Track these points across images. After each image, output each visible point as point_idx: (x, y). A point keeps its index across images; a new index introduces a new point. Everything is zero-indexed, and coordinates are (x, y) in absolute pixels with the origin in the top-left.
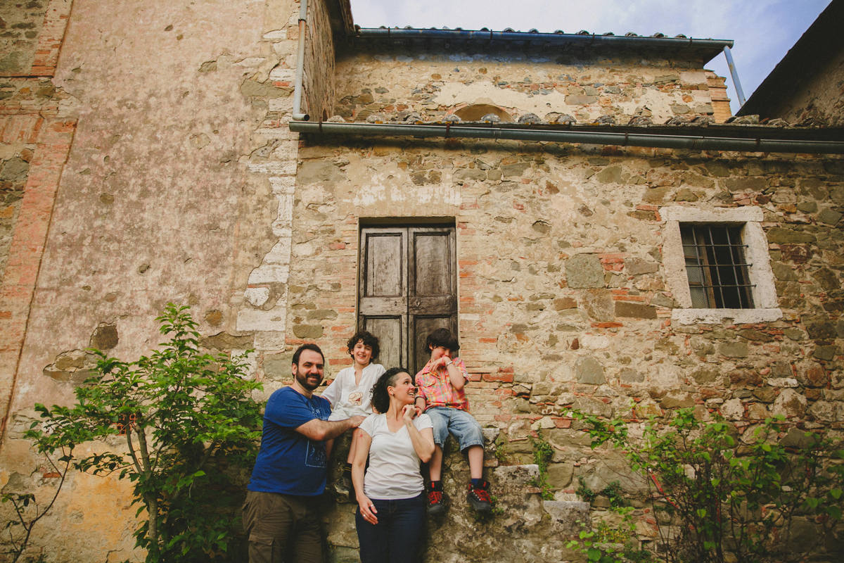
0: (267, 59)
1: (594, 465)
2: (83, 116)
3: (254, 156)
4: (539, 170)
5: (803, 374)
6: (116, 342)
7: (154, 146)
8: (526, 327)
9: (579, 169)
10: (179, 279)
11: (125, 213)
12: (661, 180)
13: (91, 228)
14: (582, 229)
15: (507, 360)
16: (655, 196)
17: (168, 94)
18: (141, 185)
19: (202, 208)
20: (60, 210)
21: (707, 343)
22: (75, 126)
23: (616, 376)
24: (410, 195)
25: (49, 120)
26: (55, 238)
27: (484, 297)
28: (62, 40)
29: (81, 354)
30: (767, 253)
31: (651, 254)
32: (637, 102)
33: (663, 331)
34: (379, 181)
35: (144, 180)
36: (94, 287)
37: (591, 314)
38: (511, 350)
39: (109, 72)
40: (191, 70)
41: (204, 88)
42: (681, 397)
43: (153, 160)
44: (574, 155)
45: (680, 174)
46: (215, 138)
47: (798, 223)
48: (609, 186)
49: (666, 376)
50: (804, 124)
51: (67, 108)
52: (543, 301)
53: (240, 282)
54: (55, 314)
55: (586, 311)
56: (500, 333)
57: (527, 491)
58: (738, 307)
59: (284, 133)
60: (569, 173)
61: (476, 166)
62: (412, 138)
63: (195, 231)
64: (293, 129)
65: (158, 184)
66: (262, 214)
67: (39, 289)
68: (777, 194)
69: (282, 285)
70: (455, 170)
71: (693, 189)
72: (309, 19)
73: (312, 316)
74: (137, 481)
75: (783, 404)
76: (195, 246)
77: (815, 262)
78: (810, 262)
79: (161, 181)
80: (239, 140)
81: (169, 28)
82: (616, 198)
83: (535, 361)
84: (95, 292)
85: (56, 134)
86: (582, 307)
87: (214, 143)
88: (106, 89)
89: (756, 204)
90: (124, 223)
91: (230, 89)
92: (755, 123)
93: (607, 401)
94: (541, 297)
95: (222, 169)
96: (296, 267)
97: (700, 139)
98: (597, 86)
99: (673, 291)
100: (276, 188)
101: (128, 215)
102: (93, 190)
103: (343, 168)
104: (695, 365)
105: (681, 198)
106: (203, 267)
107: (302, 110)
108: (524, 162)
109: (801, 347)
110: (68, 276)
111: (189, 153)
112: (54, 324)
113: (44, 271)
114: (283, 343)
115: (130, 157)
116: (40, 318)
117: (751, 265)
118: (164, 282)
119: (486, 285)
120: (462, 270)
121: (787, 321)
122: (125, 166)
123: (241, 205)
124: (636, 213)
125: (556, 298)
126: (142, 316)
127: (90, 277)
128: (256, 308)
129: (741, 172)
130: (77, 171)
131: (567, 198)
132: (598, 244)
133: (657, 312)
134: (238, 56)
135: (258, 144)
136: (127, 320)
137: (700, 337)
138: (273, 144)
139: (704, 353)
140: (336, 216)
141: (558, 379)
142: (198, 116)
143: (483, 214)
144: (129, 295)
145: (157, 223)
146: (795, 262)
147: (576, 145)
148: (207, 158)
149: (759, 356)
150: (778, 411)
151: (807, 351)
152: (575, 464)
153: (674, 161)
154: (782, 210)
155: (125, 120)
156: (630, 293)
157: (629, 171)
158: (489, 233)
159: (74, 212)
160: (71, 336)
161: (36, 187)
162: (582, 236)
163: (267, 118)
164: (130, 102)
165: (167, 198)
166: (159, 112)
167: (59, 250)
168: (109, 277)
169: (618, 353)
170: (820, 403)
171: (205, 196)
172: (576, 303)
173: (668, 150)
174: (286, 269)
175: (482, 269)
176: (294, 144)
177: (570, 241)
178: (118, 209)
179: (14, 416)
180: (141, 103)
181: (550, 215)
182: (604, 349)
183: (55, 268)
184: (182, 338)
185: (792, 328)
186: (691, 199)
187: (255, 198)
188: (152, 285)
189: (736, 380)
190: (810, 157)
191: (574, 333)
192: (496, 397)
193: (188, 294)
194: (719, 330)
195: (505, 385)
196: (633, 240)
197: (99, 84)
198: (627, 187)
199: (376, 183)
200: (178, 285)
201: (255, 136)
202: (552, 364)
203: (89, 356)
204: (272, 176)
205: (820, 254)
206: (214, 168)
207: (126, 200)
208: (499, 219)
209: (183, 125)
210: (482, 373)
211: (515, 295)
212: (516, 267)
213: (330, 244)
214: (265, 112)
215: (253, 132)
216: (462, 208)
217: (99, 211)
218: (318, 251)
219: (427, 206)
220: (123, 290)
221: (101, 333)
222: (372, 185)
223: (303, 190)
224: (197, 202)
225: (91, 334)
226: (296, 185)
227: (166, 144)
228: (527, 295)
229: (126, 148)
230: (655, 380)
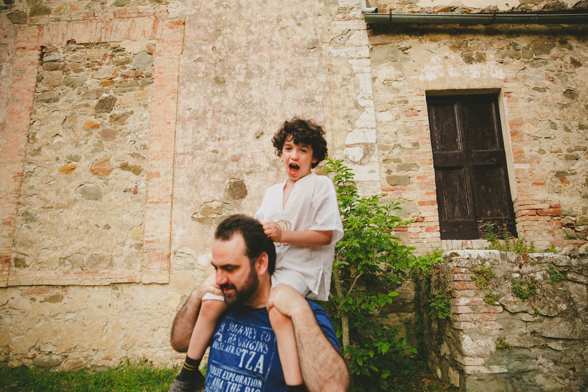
2: (190, 16)
3: (333, 44)
4: (564, 49)
6: (246, 193)
7: (250, 38)
8: (566, 173)
11: (236, 92)
13: (210, 104)
15: (555, 199)
18: (246, 69)
19: (298, 85)
20: (184, 91)
22: (184, 24)
24: (463, 72)
25: (163, 21)
26: (183, 113)
27: (531, 150)
29: (219, 204)
34: (438, 61)
35: (247, 65)
36: (221, 150)
38: (557, 191)
43: (251, 50)
46: (299, 30)
51: (174, 10)
52: (578, 152)
54: (194, 173)
56: (547, 178)
61: (511, 47)
62: (457, 26)
63: (296, 104)
64: (368, 20)
65: (259, 68)
66: (347, 89)
67: (177, 154)
69: (372, 145)
70: (496, 51)
73: (401, 168)
79: (261, 65)
80: (320, 31)
83: (577, 199)
84: (223, 155)
85: (171, 31)
87: (300, 34)
90: (237, 99)
94: (576, 150)
95: (310, 54)
96: (382, 130)
100: (355, 68)
101: (239, 93)
102: (207, 74)
103: (405, 51)
108: (549, 43)
110: (199, 143)
111: (280, 42)
112: (194, 181)
113: (179, 139)
114: (380, 190)
115: (232, 48)
116: (182, 178)
119: (532, 141)
120: (512, 130)
122: (229, 54)
123: (330, 83)
126: (263, 171)
127: (217, 143)
128: (355, 163)
130: (192, 60)
135: (335, 34)
136: (253, 175)
138: (347, 33)
140: (407, 90)
142: (282, 13)
143: (522, 85)
144: (250, 156)
145: (264, 99)
148: (295, 46)
155: (224, 18)
158: (530, 100)
159: (195, 92)
160: (209, 190)
161: (161, 73)
164: (224, 3)
165: (268, 78)
166: (250, 10)
167: (188, 123)
168: (232, 143)
171: (299, 76)
174: (374, 131)
175: (527, 129)
176: (364, 34)
178: (230, 88)
179: (175, 253)
180: (234, 3)
181: (577, 85)
183: (188, 137)
187: (340, 76)
188: (269, 148)
192: (550, 228)
195: (555, 218)
199: (435, 62)
201: (331, 27)
203: (225, 205)
204: (350, 59)
206: (303, 54)
207: (235, 81)
208: (536, 89)
209: (271, 20)
210: (537, 209)
211: (555, 148)
212: (554, 126)
213: (405, 111)
214: (336, 8)
215: (329, 24)
216: (505, 81)
217: (215, 91)
218: (397, 118)
219: (477, 80)
220: (245, 153)
221: (232, 187)
222: (432, 65)
223: (377, 69)
224: (293, 81)
225: (224, 188)
226: (371, 66)
227: (260, 35)
228: (564, 149)
229: (228, 40)
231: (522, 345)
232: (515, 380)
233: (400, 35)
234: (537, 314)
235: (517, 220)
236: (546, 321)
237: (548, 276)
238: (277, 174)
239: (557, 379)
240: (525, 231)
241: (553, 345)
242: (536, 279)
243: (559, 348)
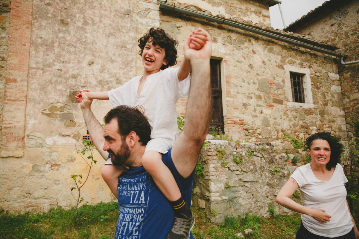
3: (139, 15)
4: (250, 44)
5: (318, 126)
8: (247, 104)
9: (261, 45)
10: (110, 71)
11: (76, 32)
12: (285, 55)
13: (57, 37)
14: (263, 69)
15: (242, 116)
16: (283, 60)
18: (83, 18)
19: (117, 36)
20: (36, 24)
21: (296, 114)
23: (273, 124)
26: (36, 40)
27: (234, 92)
29: (62, 105)
30: (311, 85)
31: (282, 81)
33: (285, 109)
35: (84, 16)
36: (64, 70)
37: (266, 101)
38: (243, 113)
42: (290, 132)
43: (87, 7)
44: (260, 40)
45: (289, 53)
47: (318, 76)
48: (270, 54)
49: (286, 125)
54: (44, 82)
55: (264, 100)
56: (239, 106)
59: (152, 6)
60: (259, 47)
61: (229, 38)
62: (205, 21)
63: (115, 47)
67: (31, 68)
68: (313, 65)
70: (222, 38)
71: (293, 60)
76: (116, 55)
78: (320, 89)
79: (94, 18)
80: (132, 5)
82: (272, 59)
83: (250, 117)
84: (65, 73)
86: (263, 98)
87: (119, 4)
89: (308, 68)
90: (76, 37)
93: (270, 133)
94: (251, 94)
95: (125, 18)
99: (288, 96)
101: (78, 33)
102: (55, 16)
103: (179, 28)
104: (293, 121)
105: (290, 62)
106: (121, 66)
108: (244, 39)
109: (317, 117)
110: (48, 62)
111: (107, 6)
112: (44, 88)
113: (32, 58)
115: (74, 2)
116: (35, 84)
117: (306, 89)
118: (103, 71)
119: (234, 87)
120: (226, 80)
121: (315, 109)
122: (72, 6)
124: (278, 66)
125: (256, 94)
126: (93, 87)
127: (61, 64)
129: (305, 56)
130: (43, 3)
131: (258, 57)
132: (268, 76)
133: (283, 102)
135: (141, 9)
137: (294, 112)
138: (148, 10)
139: (295, 117)
141: (257, 124)
143: (232, 58)
144: (84, 76)
145: (95, 40)
146: (317, 89)
148: (116, 11)
149: (309, 119)
151: (319, 118)
153: (288, 48)
154: (314, 71)
156: (277, 95)
157: (276, 50)
158: (235, 66)
159: (45, 26)
160: (55, 95)
161: (18, 7)
162: (263, 72)
165: (98, 27)
167: (40, 47)
168: (72, 66)
171: (118, 30)
172: (261, 97)
175: (233, 81)
176: (157, 13)
177: (260, 73)
178: (72, 29)
179: (28, 136)
181: (253, 63)
182: (269, 114)
183: (39, 57)
185: (316, 111)
186: (292, 63)
188: (97, 72)
189: (302, 127)
190: (321, 54)
191: (261, 108)
192: (239, 130)
193: (115, 78)
194: (299, 110)
195: (241, 126)
196: (277, 76)
198: (275, 56)
200: (110, 73)
201: (139, 4)
202: (255, 119)
203: (67, 106)
204: (149, 26)
205: (322, 87)
206: (121, 17)
207: (76, 25)
208: (238, 61)
210: (234, 121)
211: (243, 92)
212: (244, 81)
215: (138, 2)
216: (225, 55)
217: (61, 29)
220: (81, 73)
221: (72, 95)
224: (114, 33)
225: (66, 95)
228: (247, 92)
230: (283, 126)
231: (235, 186)
232: (231, 202)
233: (176, 18)
234: (242, 171)
235: (225, 126)
236: (245, 174)
237: (247, 153)
238: (101, 90)
239: (247, 199)
240: (229, 131)
241: (246, 184)
242: (243, 155)
243: (248, 186)
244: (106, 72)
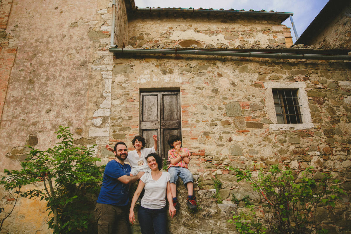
0: (99, 21)
1: (238, 189)
2: (20, 46)
3: (94, 63)
4: (214, 68)
5: (322, 150)
6: (37, 142)
7: (51, 59)
8: (210, 133)
9: (231, 67)
10: (64, 115)
11: (40, 88)
12: (264, 71)
13: (25, 94)
14: (232, 92)
15: (202, 147)
16: (262, 78)
17: (57, 36)
18: (46, 76)
19: (73, 85)
20: (11, 87)
21: (283, 138)
22: (17, 50)
23: (247, 152)
24: (160, 79)
25: (5, 48)
26: (9, 99)
27: (192, 121)
28: (10, 13)
29: (22, 148)
30: (308, 101)
31: (261, 102)
32: (254, 38)
33: (266, 133)
34: (148, 73)
35: (48, 74)
36: (27, 119)
37: (236, 127)
38: (204, 142)
39: (31, 27)
40: (67, 26)
41: (72, 34)
42: (273, 160)
43: (51, 66)
44: (229, 61)
45: (272, 68)
46: (78, 55)
47: (320, 88)
48: (243, 74)
49: (267, 152)
50: (322, 48)
51: (12, 42)
52: (216, 122)
53: (90, 116)
54: (10, 131)
55: (234, 126)
56: (199, 136)
57: (211, 200)
58: (296, 123)
59: (107, 53)
60: (227, 68)
61: (188, 66)
62: (161, 55)
63: (70, 95)
64: (111, 51)
65: (54, 75)
66: (98, 87)
67: (3, 121)
68: (311, 76)
69: (107, 117)
70: (179, 68)
71: (278, 75)
72: (117, 4)
73: (120, 130)
74: (49, 201)
75: (314, 162)
76: (70, 101)
77: (326, 104)
78: (324, 104)
80: (88, 56)
81: (56, 8)
82: (246, 79)
83: (214, 147)
84: (28, 121)
85: (8, 54)
86: (232, 124)
87: (77, 57)
88: (30, 34)
89: (303, 81)
90: (39, 92)
91: (83, 34)
92: (302, 47)
93: (243, 162)
94: (216, 120)
95: (81, 68)
96: (114, 109)
97: (280, 54)
98: (238, 32)
99: (270, 117)
100: (104, 76)
101: (41, 89)
102: (25, 78)
103: (132, 68)
104: (279, 147)
105: (272, 79)
106: (74, 110)
107: (114, 43)
108: (208, 64)
109: (321, 139)
110: (15, 115)
111: (67, 62)
112: (10, 135)
113: (5, 113)
114: (108, 141)
115: (41, 64)
116: (4, 133)
117: (301, 106)
118: (57, 117)
119: (193, 116)
120: (183, 110)
121: (315, 128)
122: (39, 67)
123: (89, 84)
124: (254, 85)
125: (222, 121)
126: (48, 131)
127: (25, 115)
128: (97, 127)
129: (296, 68)
130: (18, 70)
131: (226, 79)
132: (239, 98)
133: (263, 125)
134: (86, 20)
135: (96, 58)
136: (42, 133)
137: (281, 136)
138: (103, 58)
139: (282, 142)
140: (130, 88)
141: (223, 154)
142: (70, 46)
143: (191, 86)
144: (42, 122)
145: (54, 92)
146: (319, 104)
147: (229, 57)
148: (74, 64)
149: (304, 142)
150: (312, 165)
151: (324, 140)
152: (231, 188)
153: (269, 63)
154: (313, 83)
155: (39, 48)
156: (252, 118)
157: (251, 68)
158: (194, 94)
159: (17, 87)
160: (17, 140)
162: (232, 95)
163: (99, 47)
164: (40, 40)
165: (58, 81)
166: (53, 44)
167: (11, 104)
168: (33, 115)
169: (248, 143)
170: (329, 161)
171: (74, 80)
172: (230, 122)
173: (267, 59)
174: (109, 110)
175: (192, 109)
176: (111, 58)
177: (227, 97)
178: (37, 86)
180: (45, 41)
181: (219, 86)
182: (242, 141)
183: (10, 112)
184: (66, 140)
185: (317, 131)
186: (277, 79)
187: (95, 80)
188: (53, 118)
189: (295, 153)
190: (324, 61)
191: (229, 135)
192: (198, 162)
193: (68, 122)
194: (289, 133)
195: (201, 157)
196: (253, 96)
197: (26, 32)
198: (250, 74)
199: (146, 74)
200: (64, 118)
201: (95, 54)
202: (221, 148)
203: (26, 149)
204: (102, 71)
205: (328, 101)
206: (77, 68)
207: (40, 82)
208: (198, 88)
209: (64, 50)
210: (192, 152)
211: (205, 119)
212: (205, 108)
213: (127, 99)
214: (99, 44)
215: (94, 53)
216: (182, 84)
217: (28, 87)
218: (122, 103)
219: (168, 83)
220: (40, 121)
221: (30, 139)
222: (145, 75)
223: (116, 77)
224: (70, 83)
225: (26, 139)
226: (112, 75)
227: (56, 58)
228: (210, 120)
229: (39, 60)
230: (263, 154)
233: (130, 59)
244: (60, 117)
